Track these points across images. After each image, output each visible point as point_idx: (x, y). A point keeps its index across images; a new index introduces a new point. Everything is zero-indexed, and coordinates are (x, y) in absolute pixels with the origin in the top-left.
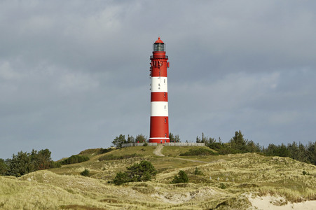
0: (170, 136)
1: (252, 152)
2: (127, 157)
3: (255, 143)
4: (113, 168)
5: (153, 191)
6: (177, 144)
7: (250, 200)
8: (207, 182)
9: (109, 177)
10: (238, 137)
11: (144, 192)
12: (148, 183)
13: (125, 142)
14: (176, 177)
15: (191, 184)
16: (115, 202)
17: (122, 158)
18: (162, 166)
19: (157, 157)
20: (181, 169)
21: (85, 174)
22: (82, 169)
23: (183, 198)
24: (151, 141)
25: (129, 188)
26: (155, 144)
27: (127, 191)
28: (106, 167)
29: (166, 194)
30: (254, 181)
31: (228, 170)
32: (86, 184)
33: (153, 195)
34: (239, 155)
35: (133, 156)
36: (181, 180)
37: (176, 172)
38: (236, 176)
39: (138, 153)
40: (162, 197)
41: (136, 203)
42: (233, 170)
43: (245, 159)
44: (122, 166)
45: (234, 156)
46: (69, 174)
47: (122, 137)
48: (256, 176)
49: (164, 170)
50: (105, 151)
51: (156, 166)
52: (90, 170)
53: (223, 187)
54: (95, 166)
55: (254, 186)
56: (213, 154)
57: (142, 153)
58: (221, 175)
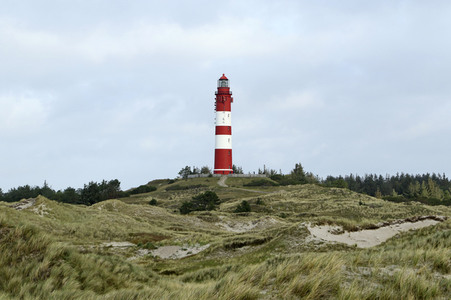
0: (234, 168)
1: (311, 183)
2: (193, 187)
3: (315, 175)
4: (179, 198)
5: (218, 220)
6: (240, 175)
7: (309, 229)
8: (269, 212)
9: (175, 207)
10: (298, 169)
11: (209, 220)
12: (212, 212)
13: (191, 173)
14: (239, 207)
15: (253, 213)
16: (181, 230)
17: (187, 188)
18: (226, 196)
19: (222, 187)
20: (244, 199)
21: (153, 203)
22: (150, 199)
23: (245, 226)
24: (215, 172)
25: (194, 217)
26: (219, 175)
27: (193, 220)
28: (173, 197)
29: (229, 222)
30: (313, 211)
31: (288, 201)
32: (154, 213)
33: (217, 224)
34: (299, 186)
35: (199, 186)
36: (244, 210)
37: (239, 202)
38: (296, 205)
39: (203, 183)
40: (225, 225)
41: (201, 231)
42: (293, 200)
43: (304, 189)
44: (187, 196)
45: (294, 187)
46: (138, 203)
47: (187, 169)
48: (315, 206)
49: (227, 200)
50: (172, 181)
51: (220, 196)
52: (158, 200)
53: (283, 216)
54: (162, 196)
55: (313, 215)
56: (274, 185)
57: (207, 183)
58: (282, 205)
